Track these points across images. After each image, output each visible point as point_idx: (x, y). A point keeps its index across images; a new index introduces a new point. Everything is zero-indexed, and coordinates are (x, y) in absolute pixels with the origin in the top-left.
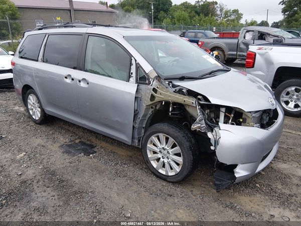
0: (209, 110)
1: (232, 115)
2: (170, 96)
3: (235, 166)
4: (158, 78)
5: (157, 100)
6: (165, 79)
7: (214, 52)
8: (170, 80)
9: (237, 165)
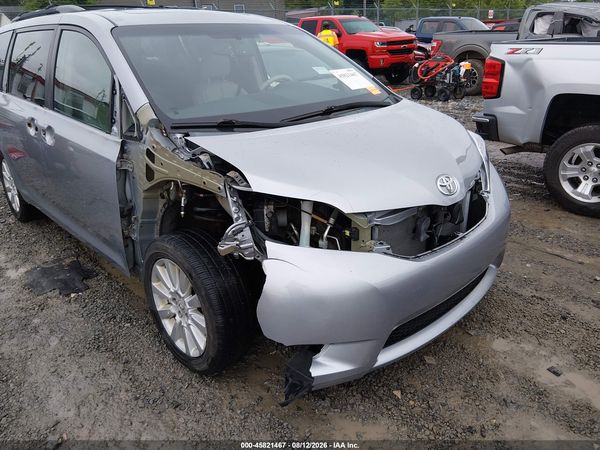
0: (271, 207)
1: (332, 220)
2: (178, 170)
3: (316, 349)
4: (157, 124)
5: (158, 178)
6: (173, 128)
7: (462, 64)
8: (185, 131)
9: (321, 346)
